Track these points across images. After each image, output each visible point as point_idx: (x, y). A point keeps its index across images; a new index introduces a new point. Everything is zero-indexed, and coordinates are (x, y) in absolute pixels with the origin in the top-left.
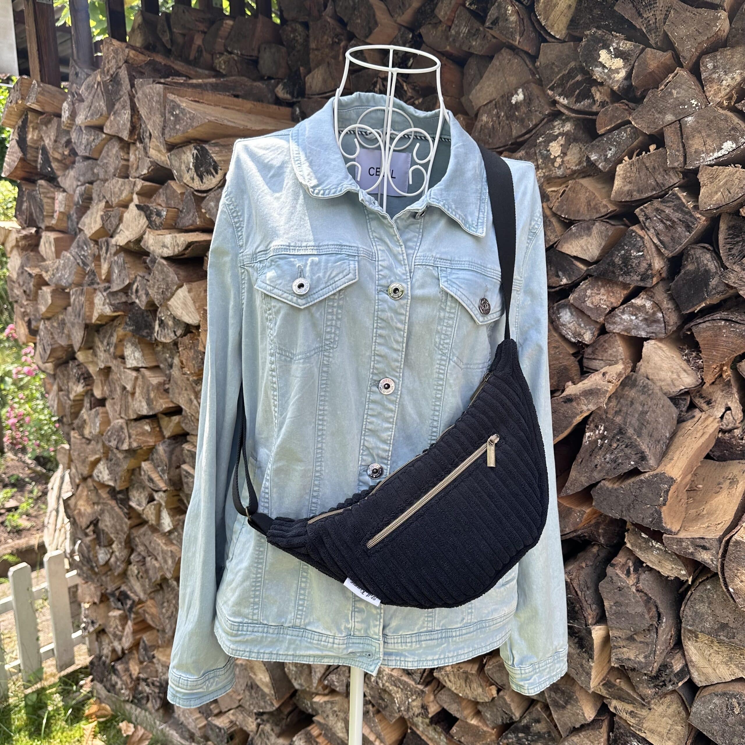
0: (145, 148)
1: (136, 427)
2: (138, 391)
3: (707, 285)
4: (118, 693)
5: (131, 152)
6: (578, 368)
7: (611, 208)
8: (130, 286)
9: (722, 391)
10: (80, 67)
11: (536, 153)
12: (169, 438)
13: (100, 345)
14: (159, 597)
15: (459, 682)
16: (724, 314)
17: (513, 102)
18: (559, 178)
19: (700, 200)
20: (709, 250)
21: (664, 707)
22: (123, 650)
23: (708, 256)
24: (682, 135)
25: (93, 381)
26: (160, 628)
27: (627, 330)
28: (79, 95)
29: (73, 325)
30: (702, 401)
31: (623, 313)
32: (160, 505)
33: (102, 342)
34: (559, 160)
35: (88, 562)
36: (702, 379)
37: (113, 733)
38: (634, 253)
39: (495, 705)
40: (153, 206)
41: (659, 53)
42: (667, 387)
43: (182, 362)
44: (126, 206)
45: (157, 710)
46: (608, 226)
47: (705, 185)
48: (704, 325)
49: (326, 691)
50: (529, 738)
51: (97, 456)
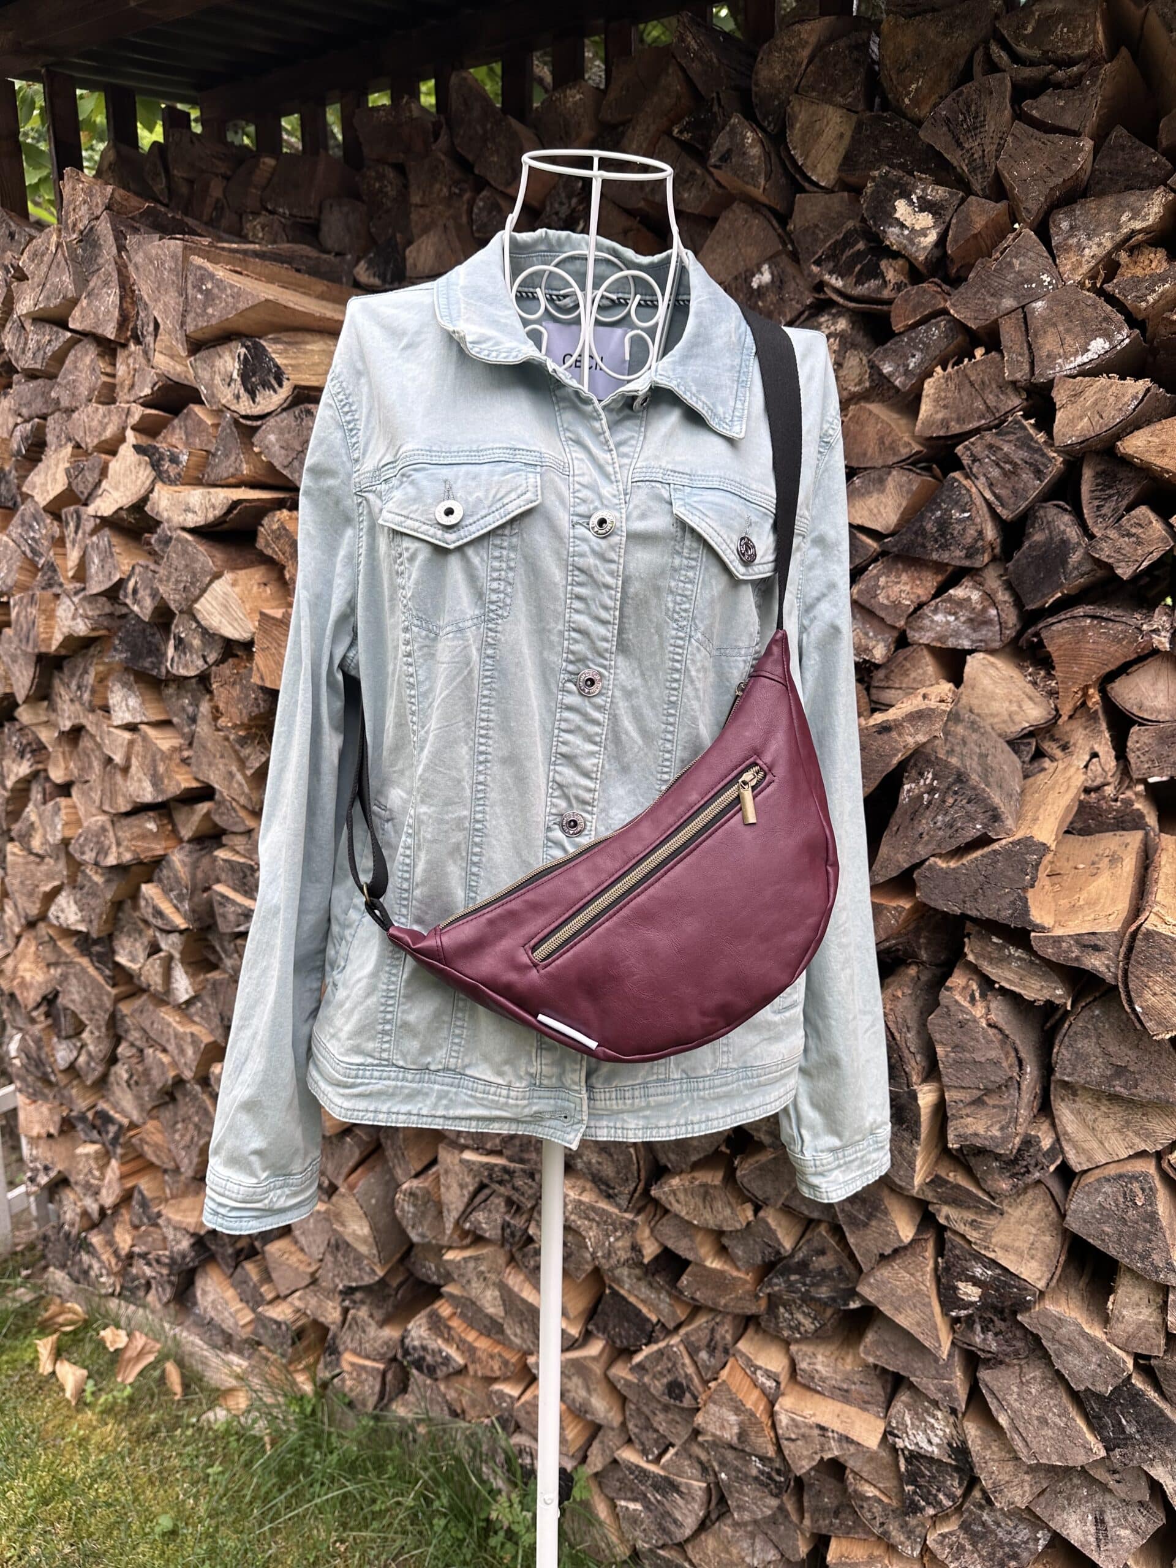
0: (146, 353)
1: (130, 827)
2: (135, 763)
3: (1064, 563)
4: (95, 1284)
5: (119, 361)
7: (917, 448)
8: (121, 584)
9: (1086, 728)
12: (190, 841)
13: (63, 690)
14: (167, 1114)
15: (692, 1202)
16: (1089, 609)
17: (755, 285)
19: (1055, 430)
20: (1065, 510)
21: (1023, 1209)
22: (102, 1210)
23: (1067, 518)
24: (1027, 330)
25: (49, 755)
26: (171, 1165)
27: (941, 638)
29: (14, 659)
30: (1054, 745)
31: (935, 611)
32: (171, 958)
33: (67, 686)
35: (37, 1066)
36: (1057, 710)
37: (88, 1348)
38: (956, 514)
39: (751, 1234)
40: (162, 446)
41: (988, 204)
42: (1002, 726)
43: (216, 709)
44: (114, 453)
45: (166, 1305)
46: (912, 476)
47: (1063, 406)
48: (1059, 626)
49: (468, 1241)
50: (808, 1281)
51: (56, 883)
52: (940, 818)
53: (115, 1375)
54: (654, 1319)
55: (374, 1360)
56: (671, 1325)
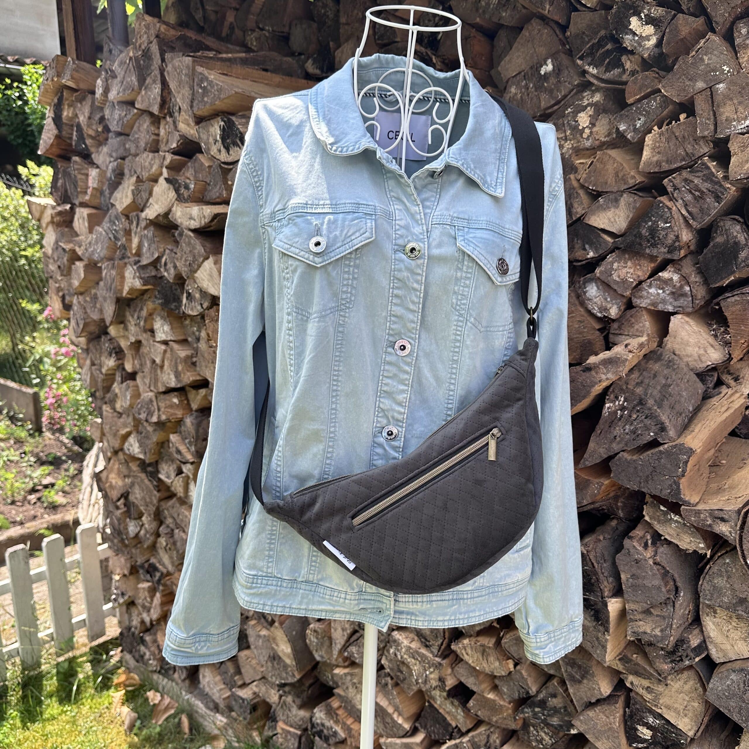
0: (174, 122)
1: (165, 400)
2: (166, 363)
3: (736, 257)
4: (146, 664)
5: (162, 126)
6: (603, 342)
7: (639, 179)
8: (159, 259)
10: (114, 44)
11: (564, 124)
12: (196, 411)
13: (131, 319)
15: (476, 655)
17: (542, 72)
18: (587, 149)
19: (730, 169)
20: (739, 222)
21: (680, 683)
22: (151, 621)
23: (738, 227)
24: (713, 102)
25: (125, 355)
27: (654, 304)
28: (112, 71)
29: (105, 299)
30: (730, 377)
31: (650, 286)
32: (188, 477)
33: (133, 316)
34: (587, 131)
35: (119, 535)
36: (730, 355)
37: (140, 701)
38: (662, 225)
39: (511, 679)
40: (181, 179)
41: (691, 19)
42: (694, 363)
43: (208, 335)
44: (156, 181)
45: (184, 680)
46: (636, 198)
47: (735, 154)
48: (733, 299)
49: (346, 664)
50: (546, 712)
51: (128, 430)
52: (627, 427)
53: (152, 719)
54: (454, 724)
55: (295, 728)
56: (464, 730)
